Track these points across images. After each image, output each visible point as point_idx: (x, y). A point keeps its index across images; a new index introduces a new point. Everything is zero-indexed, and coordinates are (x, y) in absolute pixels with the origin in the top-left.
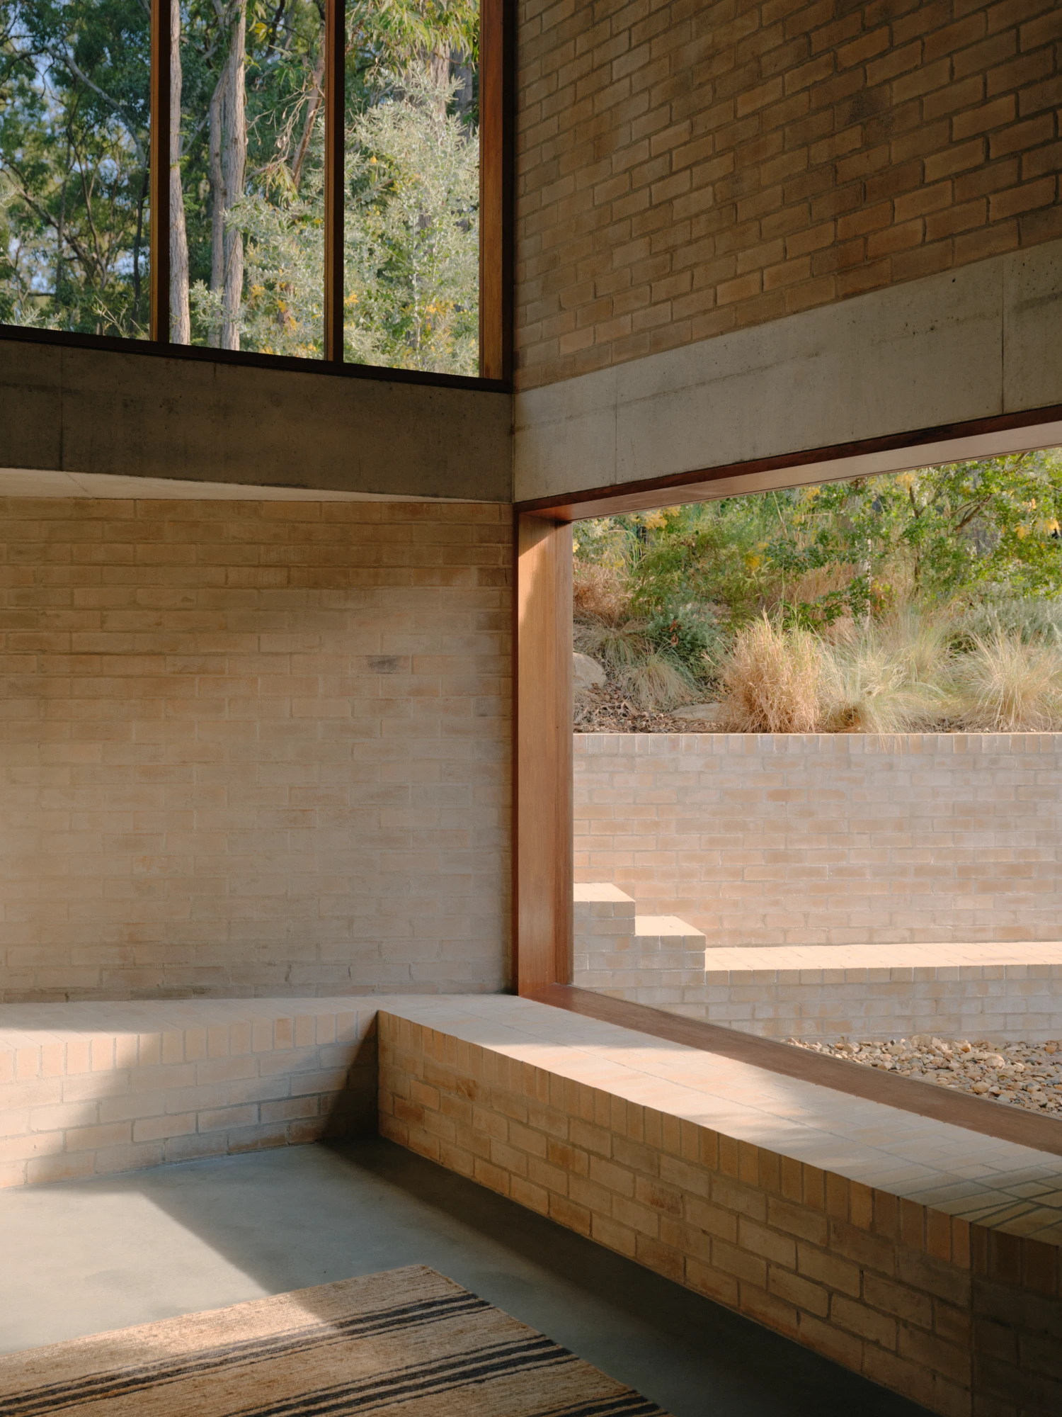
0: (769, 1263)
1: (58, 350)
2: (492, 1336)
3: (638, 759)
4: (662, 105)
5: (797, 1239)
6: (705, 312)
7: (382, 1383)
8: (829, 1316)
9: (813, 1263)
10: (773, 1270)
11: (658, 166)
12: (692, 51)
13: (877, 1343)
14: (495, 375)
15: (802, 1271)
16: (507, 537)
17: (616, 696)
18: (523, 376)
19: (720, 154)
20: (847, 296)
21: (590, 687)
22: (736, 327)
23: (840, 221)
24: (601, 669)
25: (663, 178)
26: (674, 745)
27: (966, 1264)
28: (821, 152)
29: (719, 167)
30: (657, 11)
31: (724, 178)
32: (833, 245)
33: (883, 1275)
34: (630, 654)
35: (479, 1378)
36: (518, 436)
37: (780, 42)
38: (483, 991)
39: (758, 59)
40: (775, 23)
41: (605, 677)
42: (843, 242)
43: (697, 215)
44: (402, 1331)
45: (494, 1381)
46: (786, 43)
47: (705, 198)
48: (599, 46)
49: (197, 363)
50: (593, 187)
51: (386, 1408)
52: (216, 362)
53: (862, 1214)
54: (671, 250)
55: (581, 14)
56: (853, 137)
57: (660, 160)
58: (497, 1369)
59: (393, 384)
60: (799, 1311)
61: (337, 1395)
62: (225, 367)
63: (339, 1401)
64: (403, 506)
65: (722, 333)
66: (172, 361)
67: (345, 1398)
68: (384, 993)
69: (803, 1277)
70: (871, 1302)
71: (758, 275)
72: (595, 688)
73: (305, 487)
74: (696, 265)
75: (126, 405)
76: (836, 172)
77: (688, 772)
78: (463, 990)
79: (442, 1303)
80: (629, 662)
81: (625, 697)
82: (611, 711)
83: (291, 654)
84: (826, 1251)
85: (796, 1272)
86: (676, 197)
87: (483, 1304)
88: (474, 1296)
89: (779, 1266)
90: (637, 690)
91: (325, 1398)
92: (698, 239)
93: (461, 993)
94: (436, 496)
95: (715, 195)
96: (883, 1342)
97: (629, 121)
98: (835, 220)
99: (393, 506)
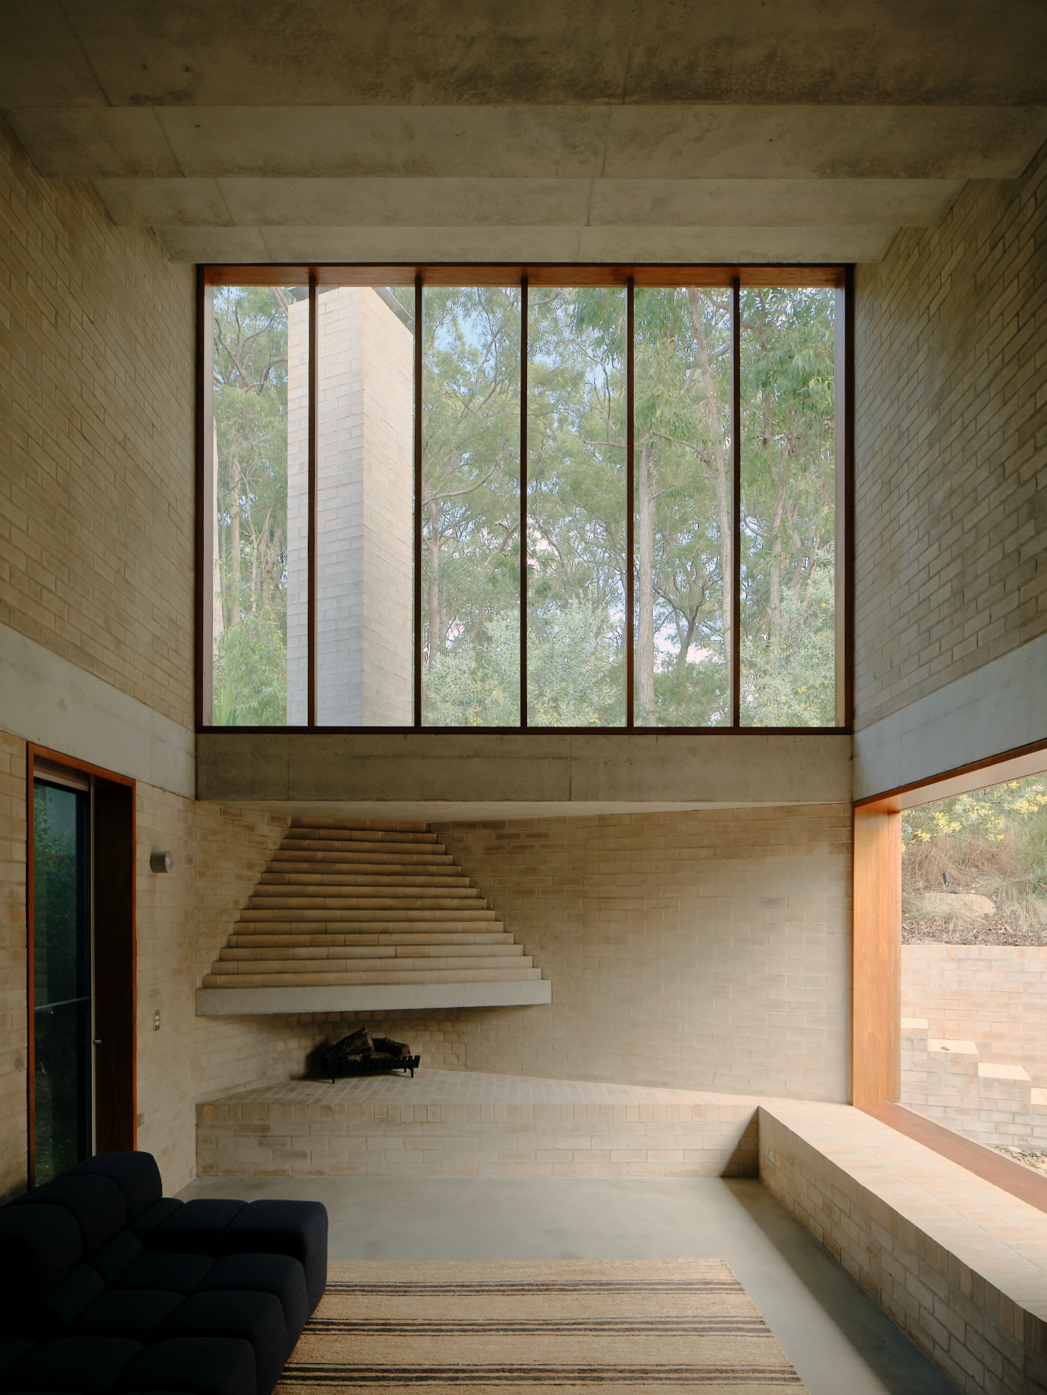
0: (920, 1305)
1: (568, 737)
2: (731, 1310)
3: (994, 963)
4: (924, 535)
5: (935, 1294)
6: (947, 667)
7: (646, 1323)
8: (949, 1350)
9: (941, 1312)
10: (922, 1310)
11: (923, 575)
12: (940, 496)
13: (973, 1377)
14: (842, 724)
15: (936, 1316)
16: (848, 824)
17: (1000, 922)
18: (858, 723)
19: (954, 560)
20: (1026, 642)
21: (983, 916)
22: (964, 674)
23: (1022, 589)
24: (992, 904)
25: (926, 583)
26: (1022, 954)
27: (1021, 1339)
28: (1011, 545)
29: (955, 569)
30: (922, 474)
31: (957, 575)
32: (1018, 607)
33: (976, 1331)
34: (1015, 894)
35: (701, 1334)
36: (855, 760)
37: (988, 474)
38: (832, 1101)
39: (975, 490)
40: (985, 462)
41: (995, 910)
42: (1023, 604)
43: (943, 603)
44: (681, 1295)
45: (710, 1338)
46: (991, 474)
47: (946, 592)
48: (893, 506)
49: (646, 736)
50: (890, 597)
51: (637, 1338)
52: (657, 734)
53: (966, 1286)
54: (929, 630)
55: (884, 489)
56: (1029, 529)
57: (923, 572)
58: (718, 1331)
59: (769, 736)
60: (935, 1342)
61: (616, 1323)
62: (663, 737)
63: (616, 1327)
64: (781, 808)
65: (956, 680)
66: (632, 737)
67: (619, 1326)
68: (770, 1096)
69: (936, 1319)
70: (970, 1348)
71: (975, 637)
72: (987, 916)
73: (712, 801)
74: (942, 637)
75: (606, 763)
76: (1020, 555)
77: (1032, 972)
78: (819, 1099)
79: (716, 1284)
80: (1015, 899)
81: (1007, 922)
82: (994, 931)
83: (716, 897)
84: (948, 1305)
85: (933, 1315)
86: (932, 594)
87: (741, 1290)
88: (739, 1284)
89: (925, 1309)
90: (1017, 919)
91: (609, 1323)
92: (944, 619)
93: (818, 1101)
94: (798, 801)
95: (952, 588)
96: (976, 1379)
97: (908, 551)
98: (1019, 590)
99: (775, 809)
